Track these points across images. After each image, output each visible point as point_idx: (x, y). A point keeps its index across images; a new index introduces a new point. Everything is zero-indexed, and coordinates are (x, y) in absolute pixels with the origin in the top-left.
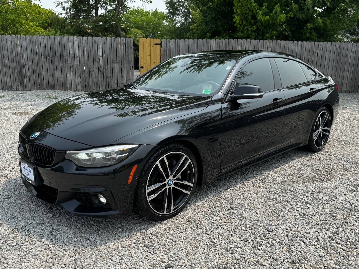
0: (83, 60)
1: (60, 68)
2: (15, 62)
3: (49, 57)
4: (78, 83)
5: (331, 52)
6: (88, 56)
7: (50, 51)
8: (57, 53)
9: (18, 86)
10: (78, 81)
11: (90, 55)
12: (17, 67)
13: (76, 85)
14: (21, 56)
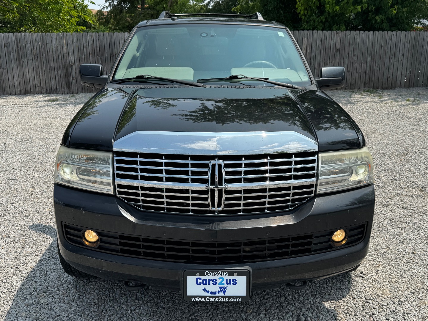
2: (60, 61)
3: (98, 56)
5: (406, 42)
7: (98, 49)
8: (106, 51)
9: (64, 88)
12: (63, 67)
14: (67, 55)
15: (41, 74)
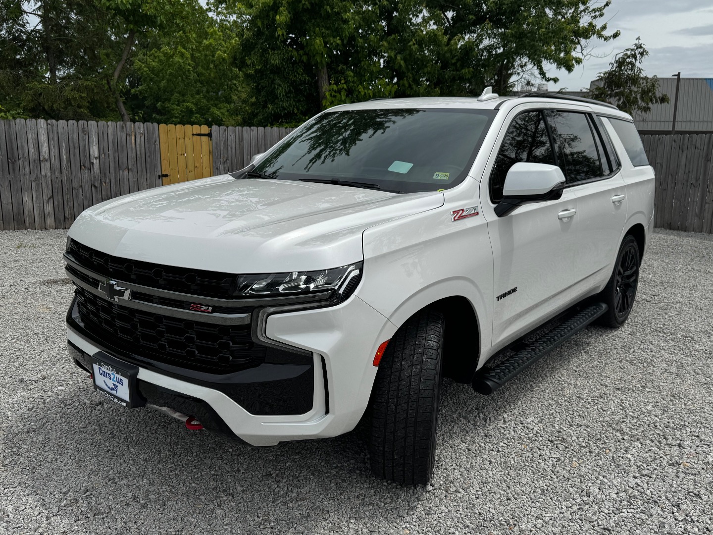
0: (58, 166)
1: (7, 183)
4: (49, 213)
6: (68, 159)
10: (49, 208)
11: (74, 155)
13: (43, 217)
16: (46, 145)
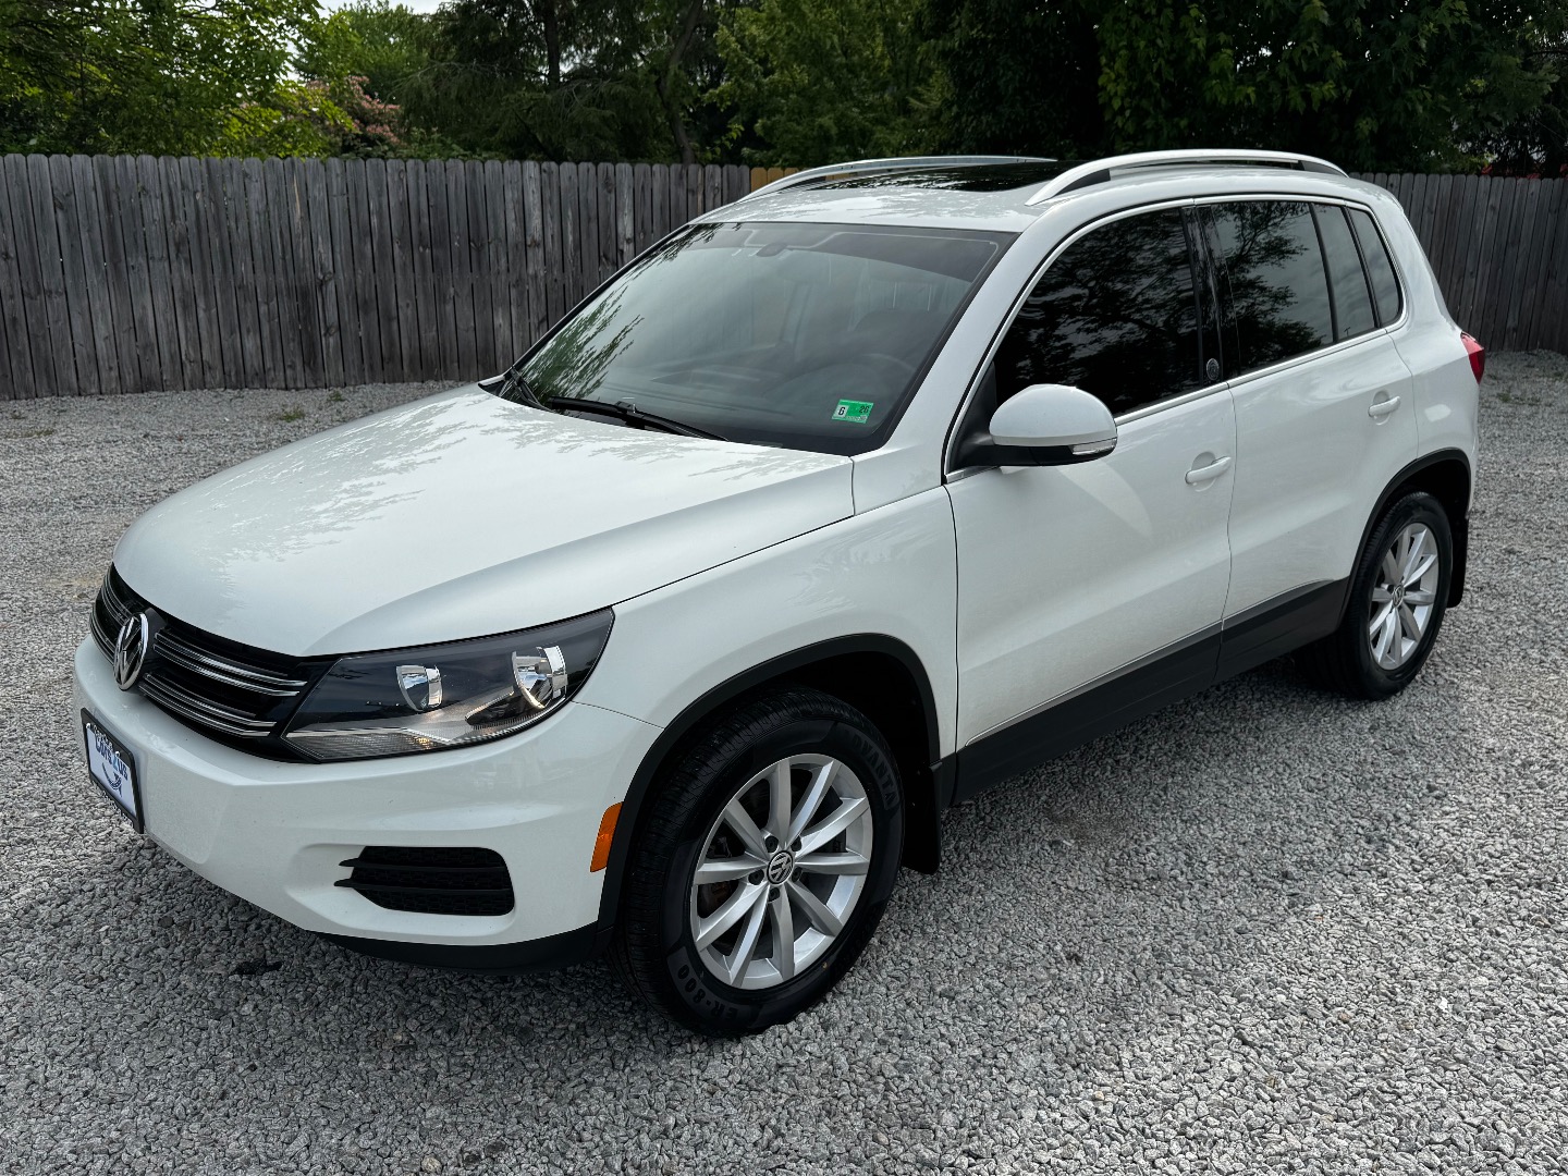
0: (559, 257)
1: (467, 290)
2: (279, 268)
3: (424, 248)
6: (577, 242)
7: (425, 220)
8: (455, 230)
9: (293, 367)
11: (589, 235)
12: (288, 289)
14: (306, 240)
15: (201, 314)
16: (537, 213)
